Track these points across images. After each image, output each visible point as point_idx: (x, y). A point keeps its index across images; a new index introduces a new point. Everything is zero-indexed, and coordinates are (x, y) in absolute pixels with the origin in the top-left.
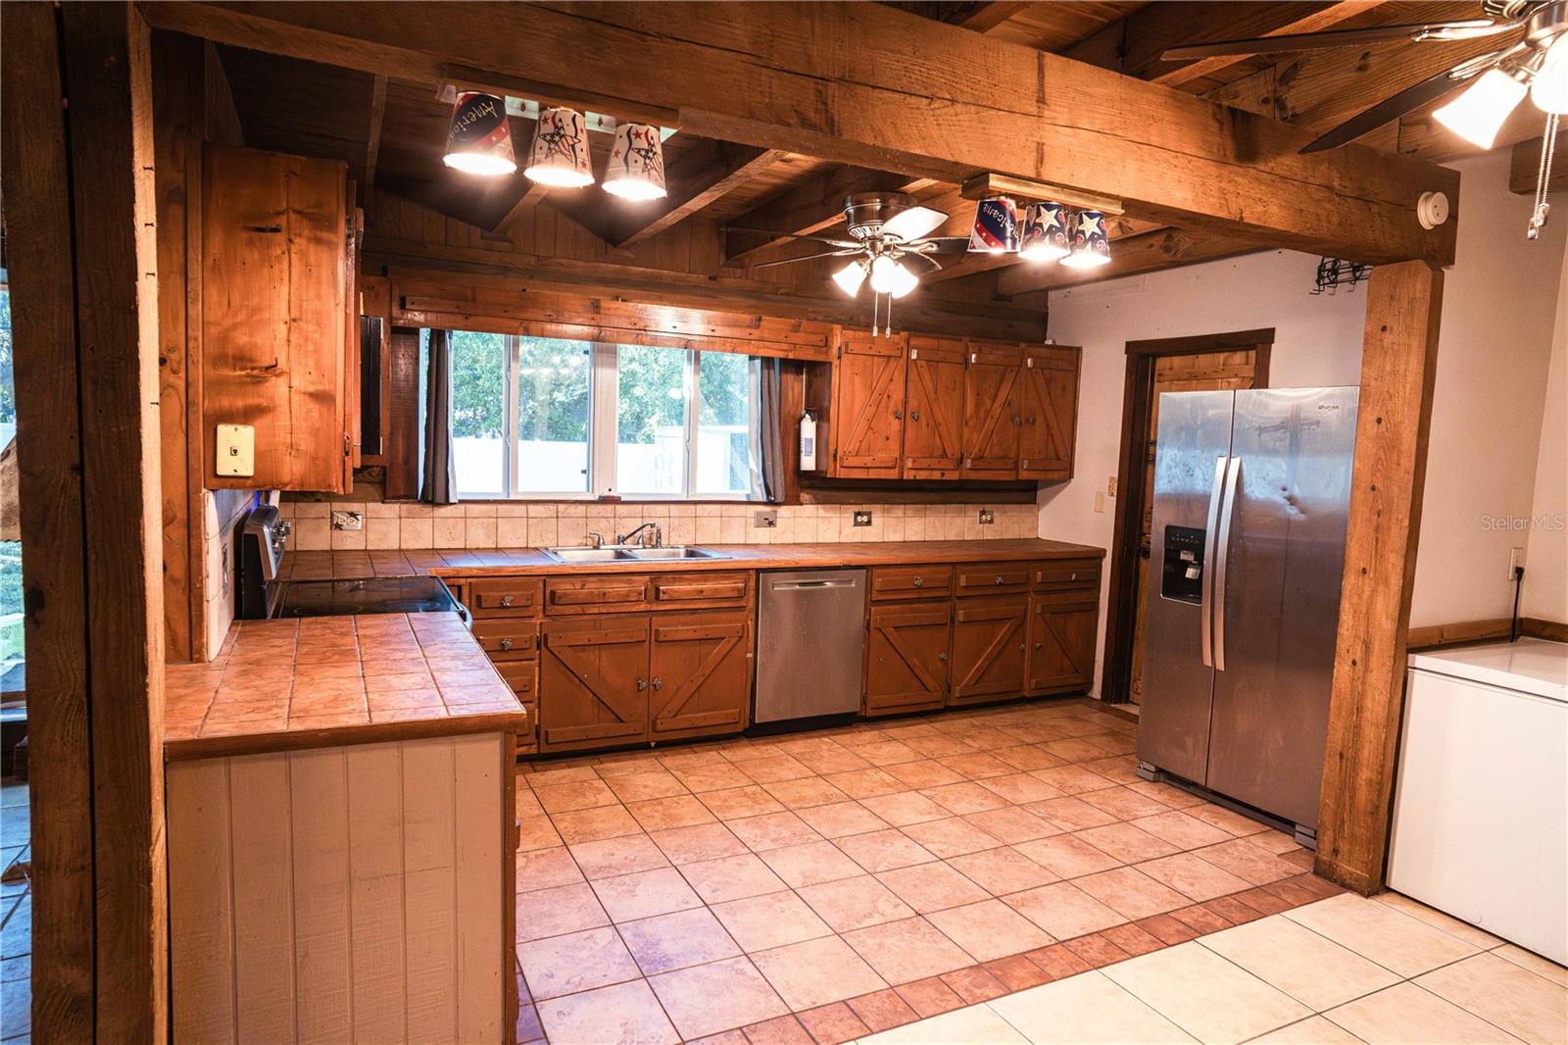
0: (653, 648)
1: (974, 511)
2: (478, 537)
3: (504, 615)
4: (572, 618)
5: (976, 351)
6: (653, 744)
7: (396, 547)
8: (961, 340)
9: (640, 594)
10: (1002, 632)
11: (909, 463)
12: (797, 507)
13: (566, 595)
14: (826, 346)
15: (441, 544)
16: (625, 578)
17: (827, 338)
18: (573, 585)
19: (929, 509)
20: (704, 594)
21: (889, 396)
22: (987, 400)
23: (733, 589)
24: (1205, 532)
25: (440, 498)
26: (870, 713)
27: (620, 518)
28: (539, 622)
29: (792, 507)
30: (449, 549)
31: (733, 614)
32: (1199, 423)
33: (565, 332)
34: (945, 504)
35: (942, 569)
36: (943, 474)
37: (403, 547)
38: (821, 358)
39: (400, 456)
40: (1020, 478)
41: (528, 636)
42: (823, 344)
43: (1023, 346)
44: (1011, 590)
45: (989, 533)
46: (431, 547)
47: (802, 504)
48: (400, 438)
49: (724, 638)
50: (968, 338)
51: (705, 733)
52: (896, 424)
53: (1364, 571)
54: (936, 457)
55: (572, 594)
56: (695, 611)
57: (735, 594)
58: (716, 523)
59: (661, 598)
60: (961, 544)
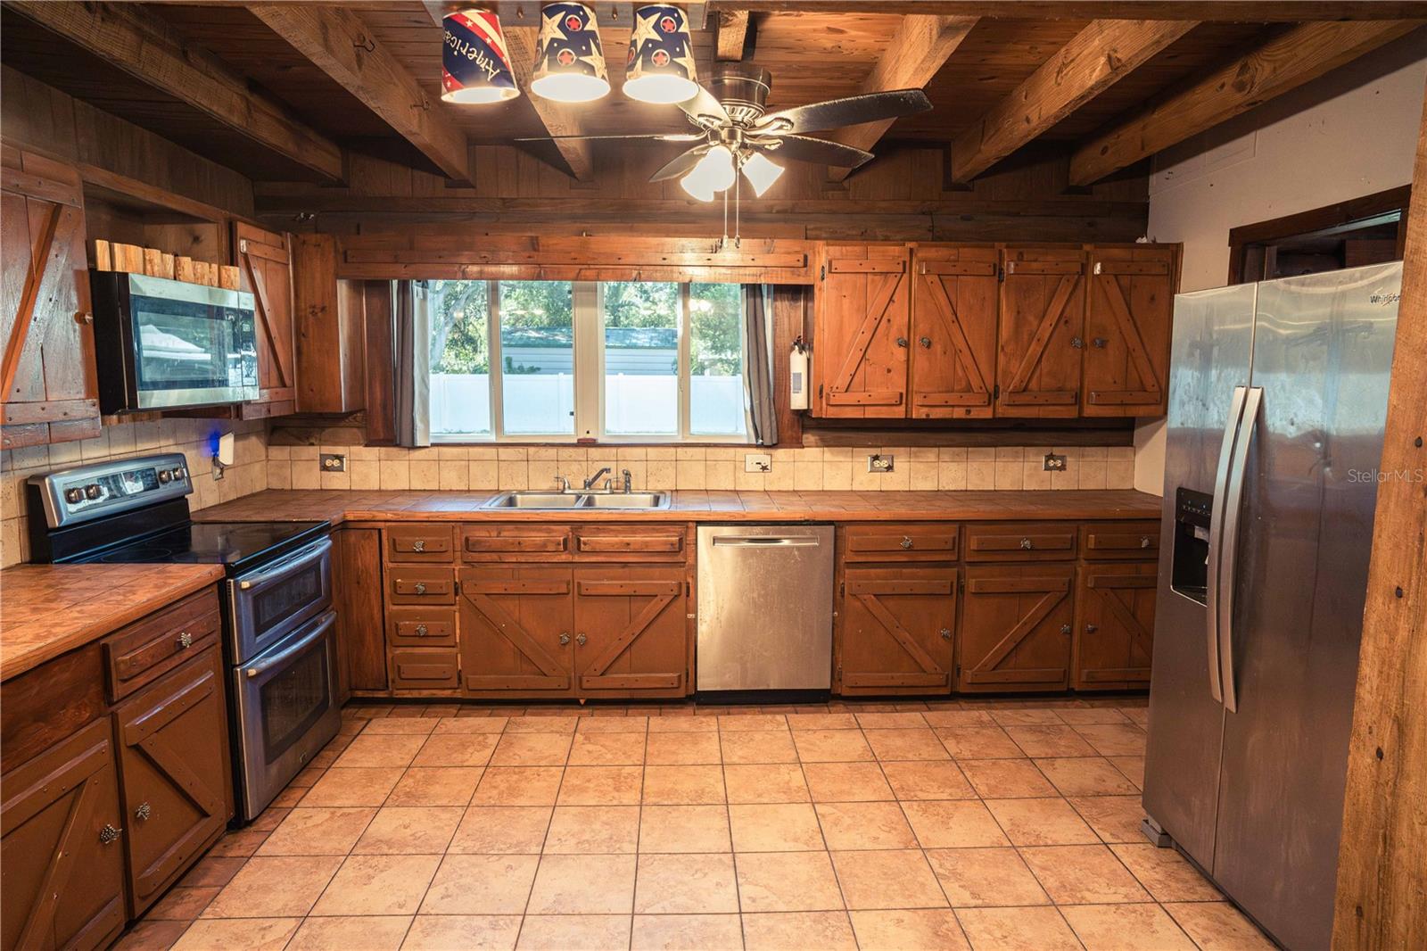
0: (576, 599)
1: (1038, 455)
2: (451, 479)
3: (426, 560)
4: (491, 566)
5: (1015, 258)
6: (582, 701)
7: (377, 488)
8: (993, 247)
9: (559, 544)
10: (1036, 608)
11: (917, 400)
12: (797, 450)
13: (479, 542)
14: (805, 265)
15: (417, 485)
16: (545, 527)
17: (806, 258)
18: (488, 531)
19: (972, 452)
20: (631, 547)
21: (889, 320)
22: (1031, 318)
23: (665, 543)
24: (1212, 497)
25: (406, 440)
26: (846, 692)
27: (593, 461)
28: (457, 568)
29: (791, 451)
30: (425, 490)
31: (669, 569)
32: (1215, 336)
33: (504, 273)
34: (995, 446)
35: (943, 527)
36: (968, 412)
37: (383, 488)
38: (801, 281)
39: (378, 402)
40: (1085, 415)
41: (444, 582)
42: (801, 264)
43: (1087, 247)
44: (1047, 557)
45: (1058, 482)
46: (437, 488)
47: (803, 447)
48: (378, 385)
49: (656, 596)
50: (1004, 244)
51: (637, 695)
52: (900, 353)
53: (1399, 593)
54: (959, 392)
55: (485, 541)
56: (625, 564)
57: (667, 548)
58: (700, 467)
59: (582, 550)
60: (1020, 495)
